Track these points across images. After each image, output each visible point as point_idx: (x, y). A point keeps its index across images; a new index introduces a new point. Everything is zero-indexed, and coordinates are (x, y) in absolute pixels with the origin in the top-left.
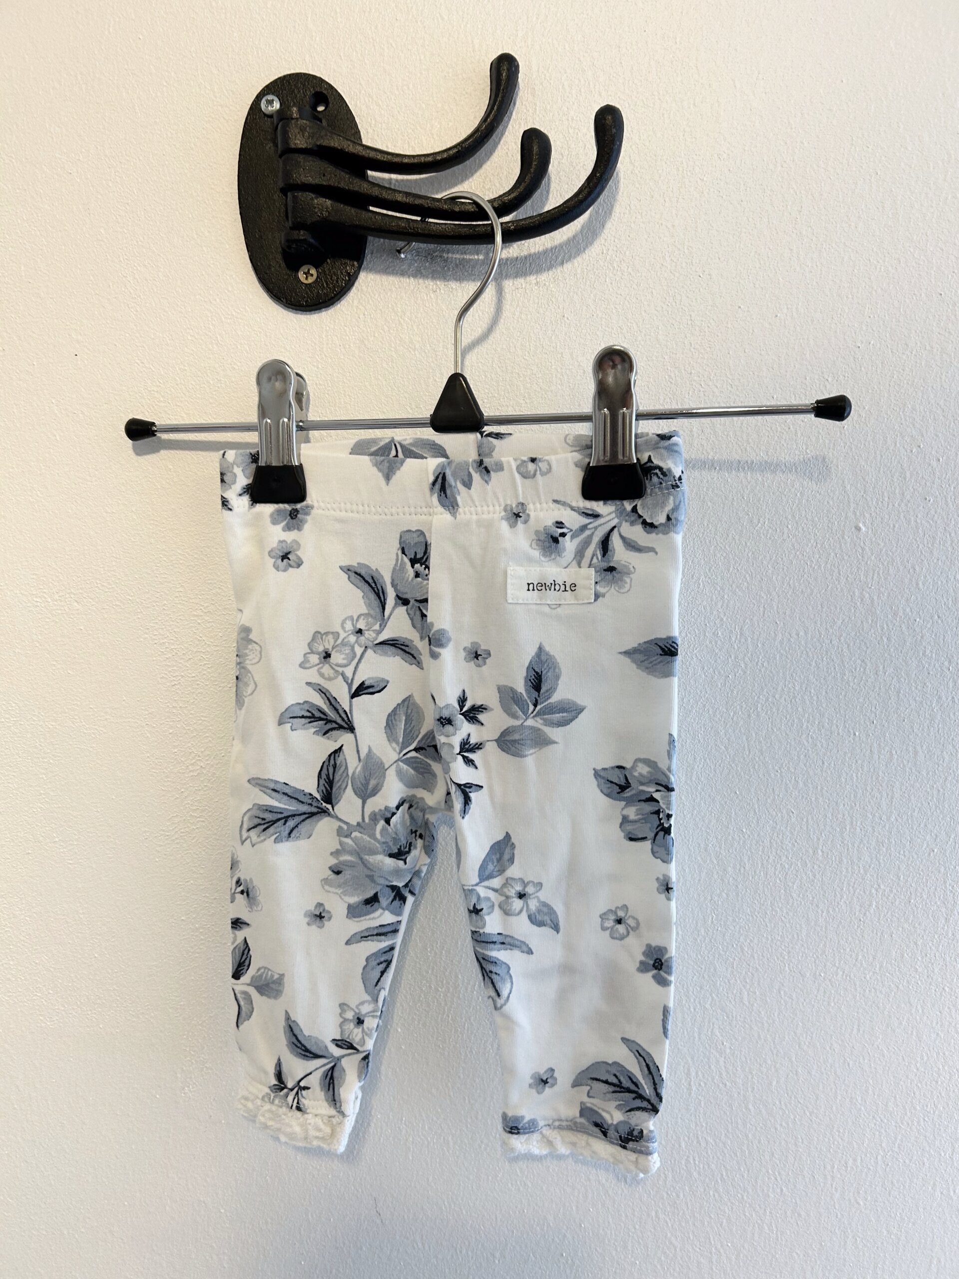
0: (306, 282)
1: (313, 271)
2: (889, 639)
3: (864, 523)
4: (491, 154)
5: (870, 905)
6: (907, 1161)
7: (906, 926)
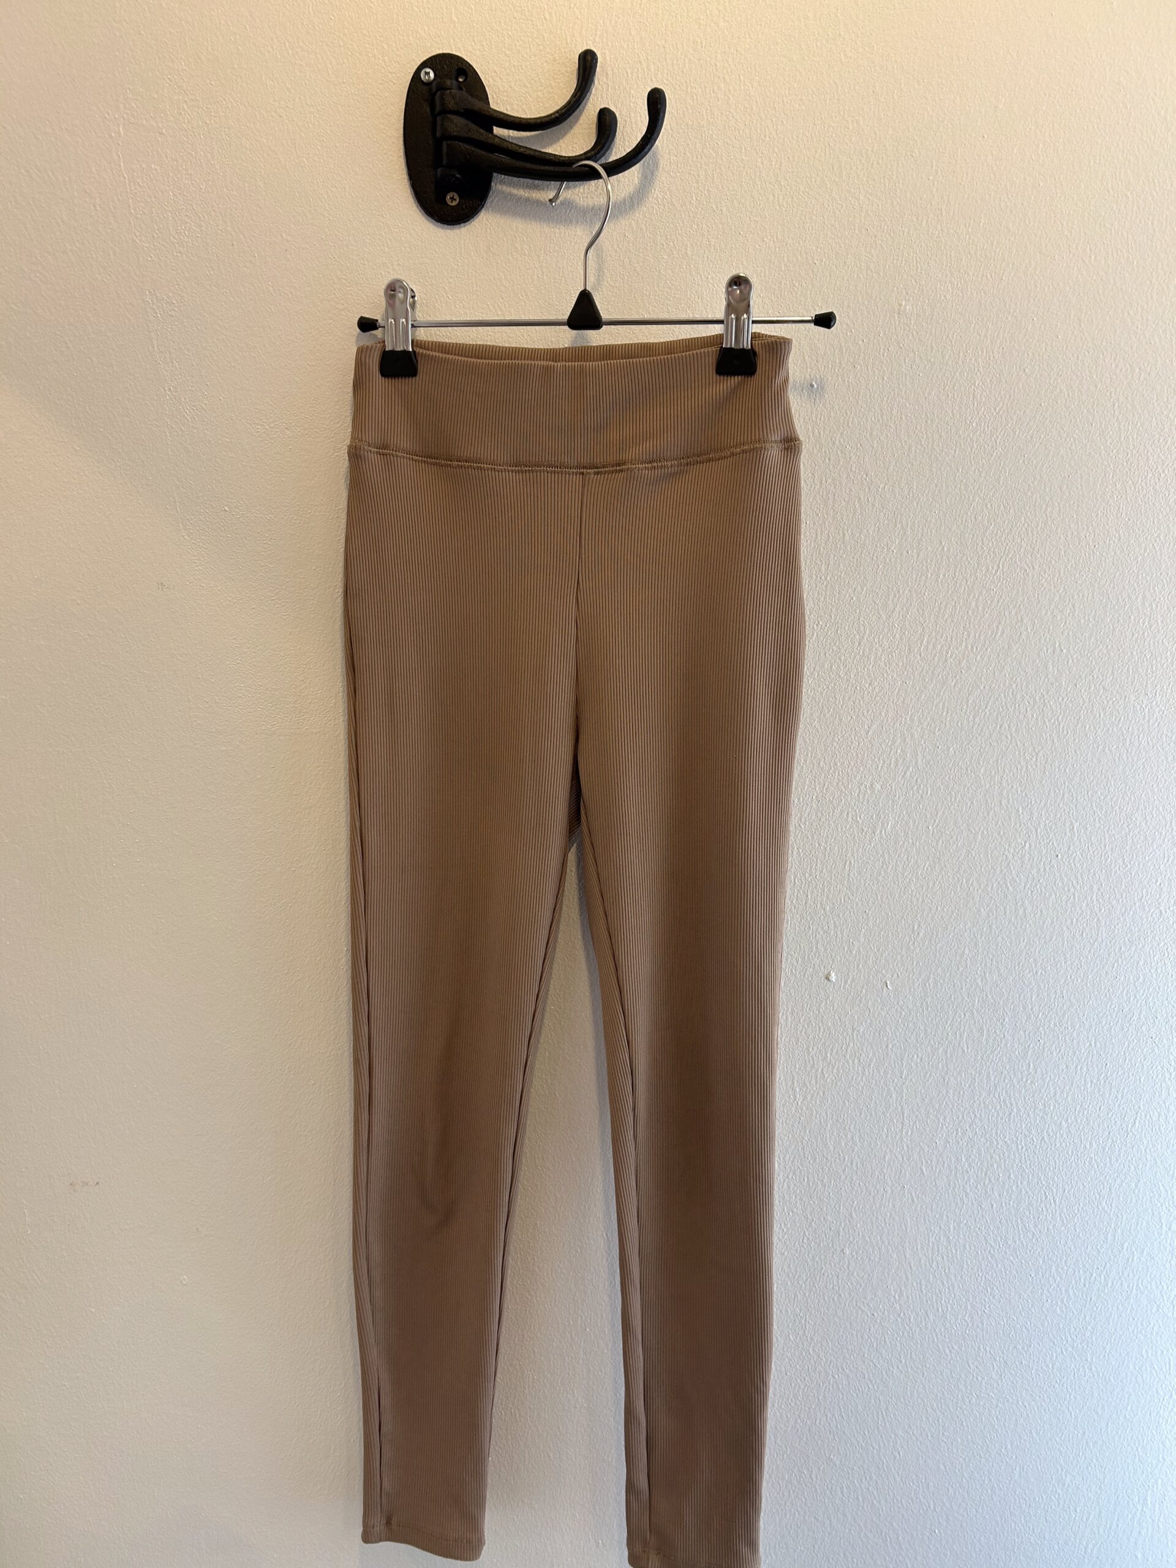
0: (451, 204)
1: (456, 196)
2: (829, 460)
3: (816, 382)
4: (578, 119)
5: (813, 635)
6: (831, 799)
7: (834, 648)
